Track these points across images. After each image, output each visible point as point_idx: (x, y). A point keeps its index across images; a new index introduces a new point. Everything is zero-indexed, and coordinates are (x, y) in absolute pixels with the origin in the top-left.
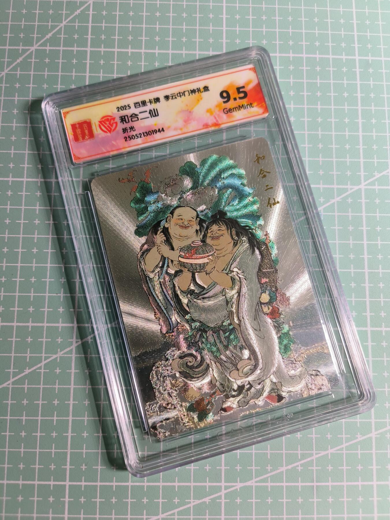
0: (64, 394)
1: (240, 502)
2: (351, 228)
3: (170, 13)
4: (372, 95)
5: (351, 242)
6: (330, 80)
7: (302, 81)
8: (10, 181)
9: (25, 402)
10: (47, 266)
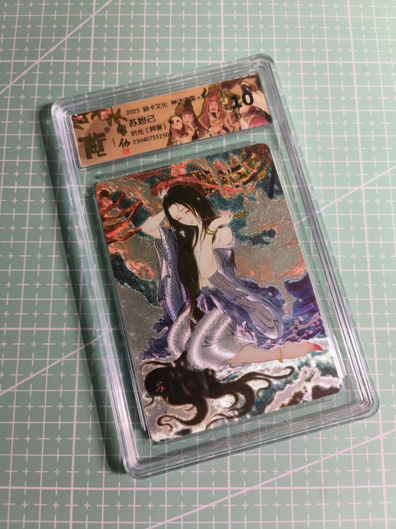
0: (68, 399)
1: (247, 507)
2: (352, 229)
3: (169, 24)
4: (370, 98)
5: (353, 242)
6: (327, 84)
7: (299, 86)
8: (16, 190)
9: (30, 406)
10: (51, 271)
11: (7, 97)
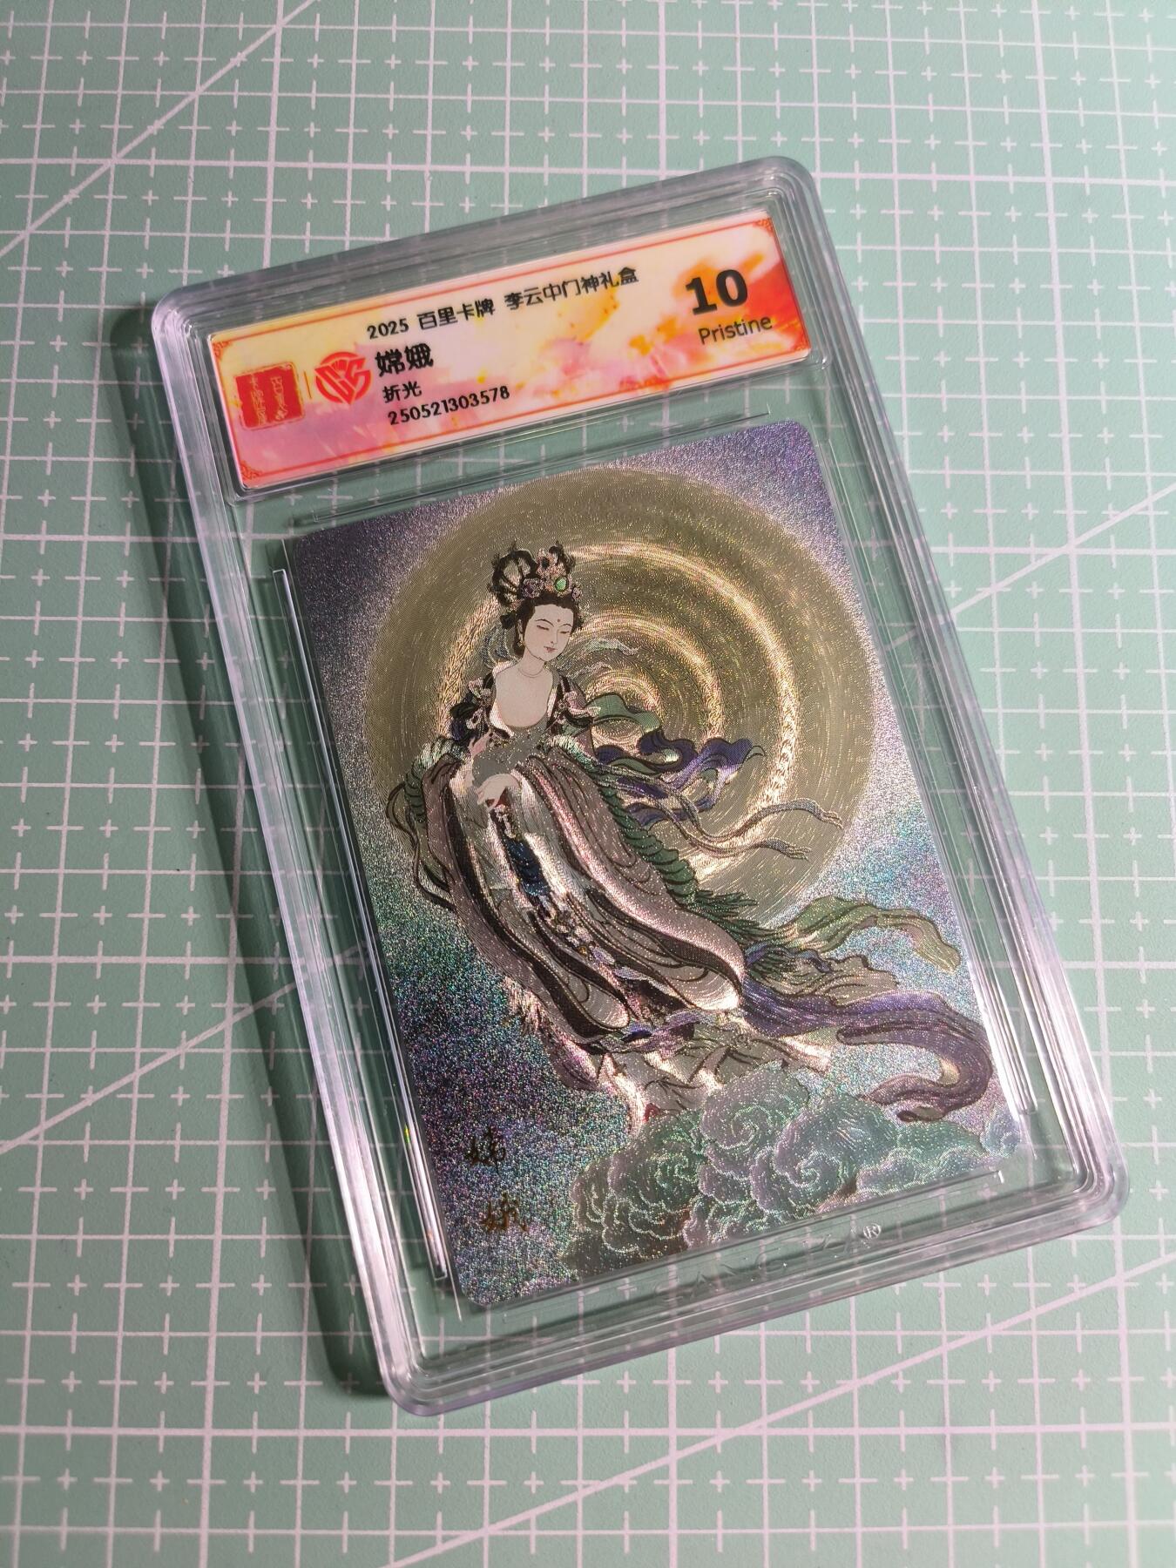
0: (198, 1168)
1: (725, 1486)
2: (1040, 671)
3: (504, 59)
4: (1095, 287)
5: (1041, 710)
6: (971, 244)
7: (890, 248)
8: (43, 545)
9: (84, 1189)
10: (150, 790)
11: (18, 268)
